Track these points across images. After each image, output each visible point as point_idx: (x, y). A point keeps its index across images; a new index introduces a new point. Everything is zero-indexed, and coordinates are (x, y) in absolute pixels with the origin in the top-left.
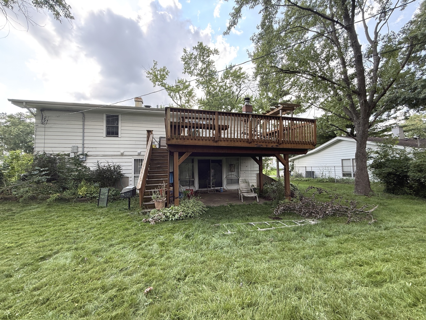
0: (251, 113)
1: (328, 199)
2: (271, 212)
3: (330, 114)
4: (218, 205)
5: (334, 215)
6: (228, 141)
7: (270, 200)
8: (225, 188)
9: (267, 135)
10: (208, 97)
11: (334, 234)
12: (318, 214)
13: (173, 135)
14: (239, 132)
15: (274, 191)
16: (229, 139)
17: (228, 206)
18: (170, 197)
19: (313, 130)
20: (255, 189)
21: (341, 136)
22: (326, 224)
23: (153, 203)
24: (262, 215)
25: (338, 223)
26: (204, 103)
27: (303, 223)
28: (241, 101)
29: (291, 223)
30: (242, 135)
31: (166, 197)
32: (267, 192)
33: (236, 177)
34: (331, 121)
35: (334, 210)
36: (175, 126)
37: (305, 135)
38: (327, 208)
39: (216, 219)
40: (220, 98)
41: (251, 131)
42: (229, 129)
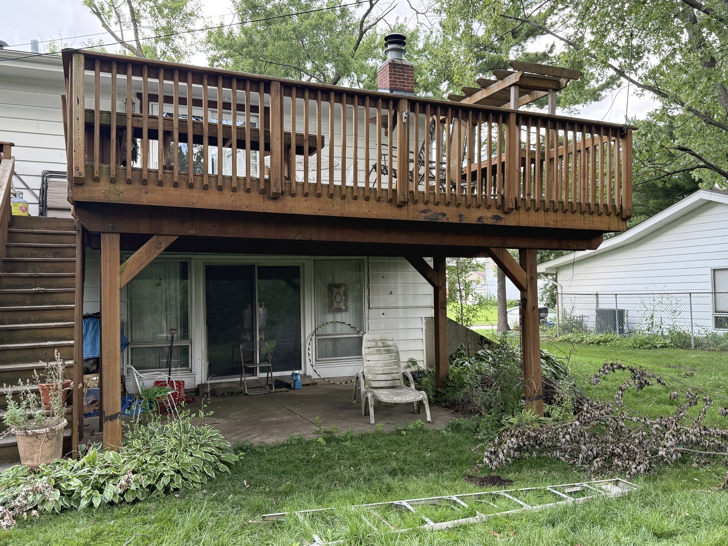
0: (408, 95)
1: (667, 407)
2: (475, 459)
3: (677, 111)
4: (282, 439)
5: (684, 462)
6: (319, 196)
7: (471, 413)
8: (310, 372)
9: (464, 177)
10: (249, 25)
11: (682, 527)
12: (634, 460)
13: (97, 164)
14: (361, 165)
15: (485, 383)
16: (325, 190)
17: (321, 440)
18: (87, 415)
19: (622, 163)
20: (418, 376)
21: (712, 189)
22: (657, 495)
23: (11, 441)
24: (441, 471)
25: (695, 487)
26: (231, 46)
27: (582, 493)
28: (376, 47)
29: (541, 495)
30: (374, 176)
31: (69, 415)
32: (462, 386)
33: (352, 331)
34: (682, 136)
35: (686, 444)
36: (105, 130)
37: (594, 182)
38: (662, 440)
39: (268, 494)
40: (294, 30)
41: (405, 161)
42: (325, 152)
